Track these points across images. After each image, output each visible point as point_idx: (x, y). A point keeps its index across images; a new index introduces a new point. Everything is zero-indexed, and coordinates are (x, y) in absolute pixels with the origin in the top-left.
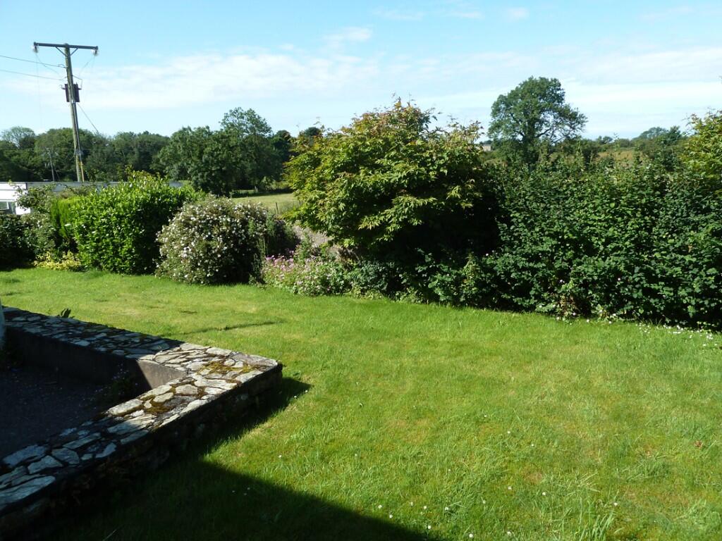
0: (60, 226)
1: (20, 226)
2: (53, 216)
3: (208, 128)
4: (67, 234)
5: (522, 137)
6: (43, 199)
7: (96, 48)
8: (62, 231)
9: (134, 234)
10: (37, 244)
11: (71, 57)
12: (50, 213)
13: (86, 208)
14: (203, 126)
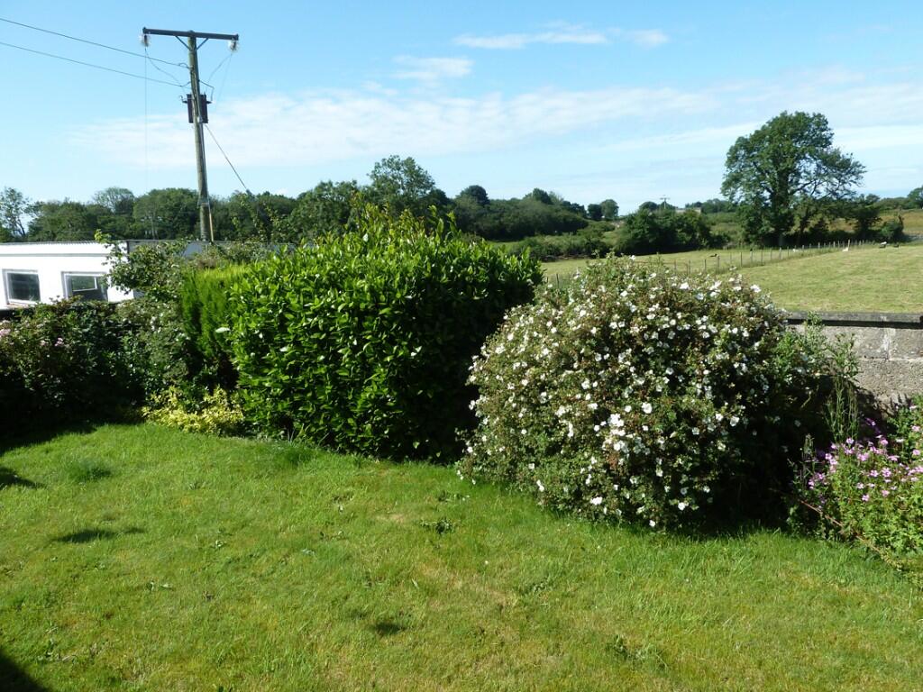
0: (199, 330)
1: (113, 326)
2: (186, 307)
3: (355, 182)
4: (213, 348)
5: (769, 194)
6: (162, 271)
7: (235, 38)
8: (204, 340)
9: (396, 359)
10: (148, 366)
11: (198, 51)
12: (177, 300)
13: (266, 291)
14: (349, 180)
